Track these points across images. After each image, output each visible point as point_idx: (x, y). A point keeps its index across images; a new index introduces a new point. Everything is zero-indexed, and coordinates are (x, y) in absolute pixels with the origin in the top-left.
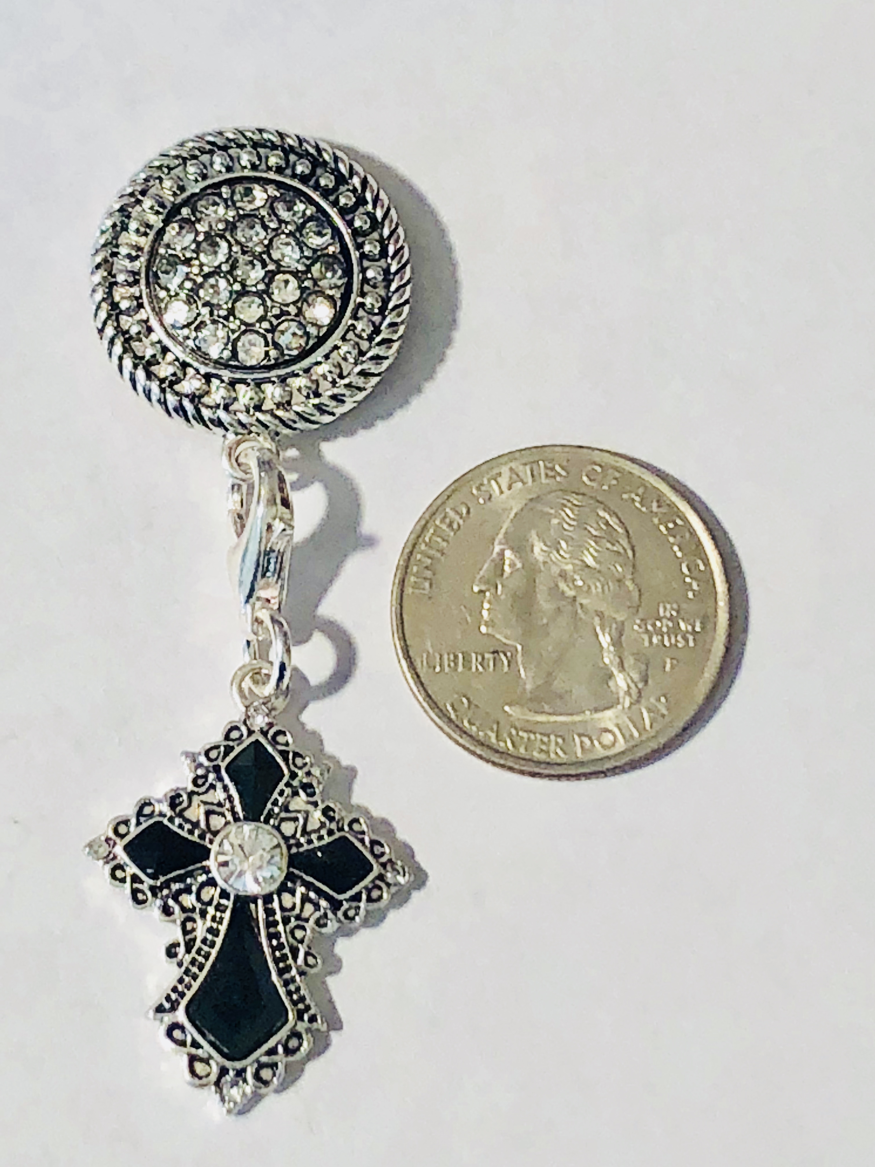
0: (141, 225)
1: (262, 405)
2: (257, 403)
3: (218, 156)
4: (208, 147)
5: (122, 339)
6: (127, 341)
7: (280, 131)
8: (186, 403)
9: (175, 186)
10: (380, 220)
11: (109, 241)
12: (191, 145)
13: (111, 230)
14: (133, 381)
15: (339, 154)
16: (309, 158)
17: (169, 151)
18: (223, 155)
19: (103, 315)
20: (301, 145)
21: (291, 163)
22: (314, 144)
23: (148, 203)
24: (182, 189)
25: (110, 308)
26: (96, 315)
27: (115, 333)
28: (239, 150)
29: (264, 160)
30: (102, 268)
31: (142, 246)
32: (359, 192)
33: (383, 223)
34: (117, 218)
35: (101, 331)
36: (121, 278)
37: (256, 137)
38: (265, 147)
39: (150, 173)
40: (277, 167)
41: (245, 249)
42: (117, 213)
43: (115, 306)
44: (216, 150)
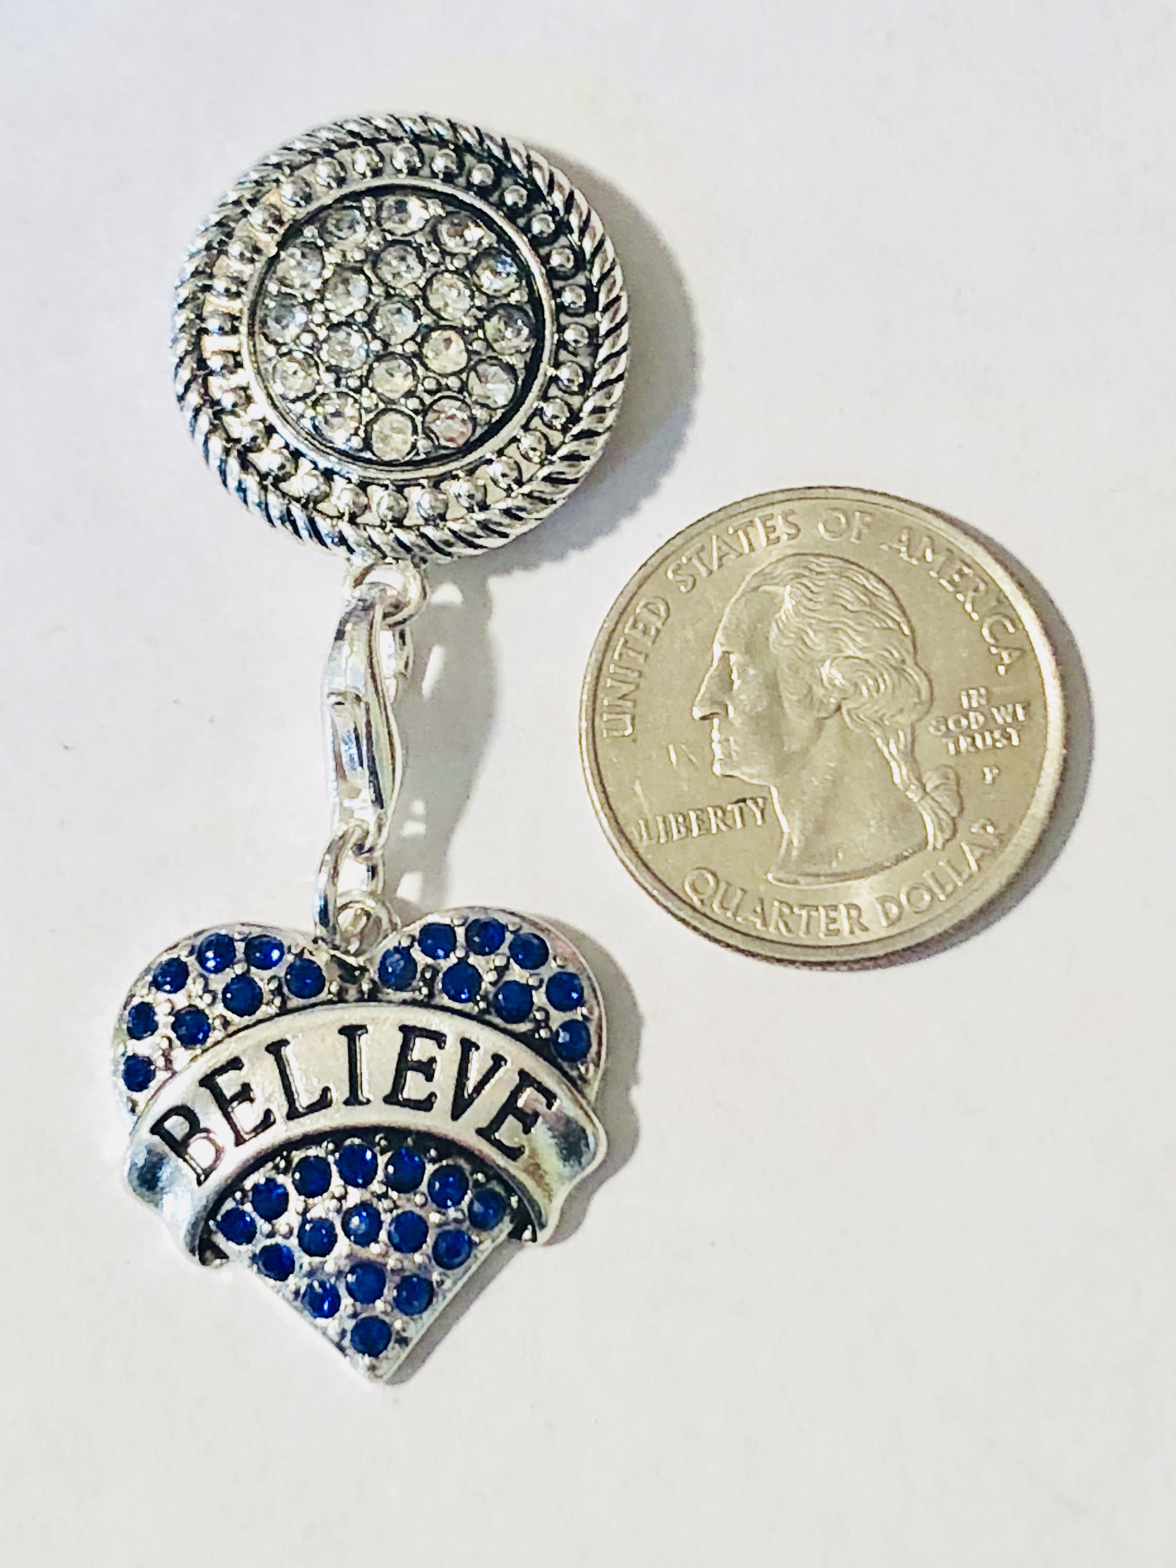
0: (246, 248)
1: (405, 517)
2: (397, 516)
3: (362, 152)
4: (350, 139)
5: (210, 411)
6: (217, 415)
7: (453, 121)
8: (296, 509)
9: (301, 194)
10: (588, 256)
11: (200, 269)
12: (325, 135)
13: (204, 253)
14: (223, 473)
15: (536, 157)
16: (493, 161)
17: (293, 142)
18: (369, 152)
19: (185, 374)
20: (481, 142)
21: (466, 168)
22: (500, 142)
23: (257, 216)
24: (308, 198)
25: (195, 366)
26: (176, 375)
27: (202, 402)
28: (391, 145)
29: (427, 160)
30: (189, 306)
31: (246, 279)
32: (562, 212)
33: (592, 263)
34: (215, 235)
35: (181, 398)
36: (213, 324)
37: (418, 129)
38: (432, 143)
39: (264, 174)
40: (444, 174)
41: (392, 292)
42: (215, 229)
43: (202, 363)
44: (360, 142)
